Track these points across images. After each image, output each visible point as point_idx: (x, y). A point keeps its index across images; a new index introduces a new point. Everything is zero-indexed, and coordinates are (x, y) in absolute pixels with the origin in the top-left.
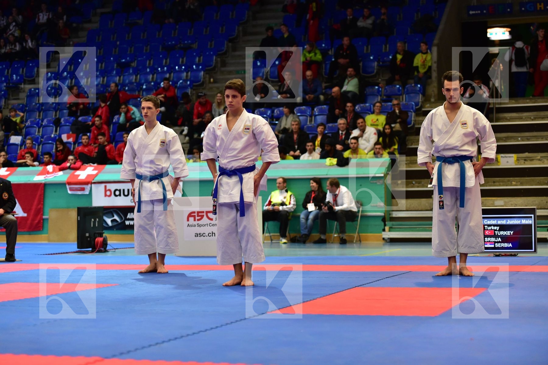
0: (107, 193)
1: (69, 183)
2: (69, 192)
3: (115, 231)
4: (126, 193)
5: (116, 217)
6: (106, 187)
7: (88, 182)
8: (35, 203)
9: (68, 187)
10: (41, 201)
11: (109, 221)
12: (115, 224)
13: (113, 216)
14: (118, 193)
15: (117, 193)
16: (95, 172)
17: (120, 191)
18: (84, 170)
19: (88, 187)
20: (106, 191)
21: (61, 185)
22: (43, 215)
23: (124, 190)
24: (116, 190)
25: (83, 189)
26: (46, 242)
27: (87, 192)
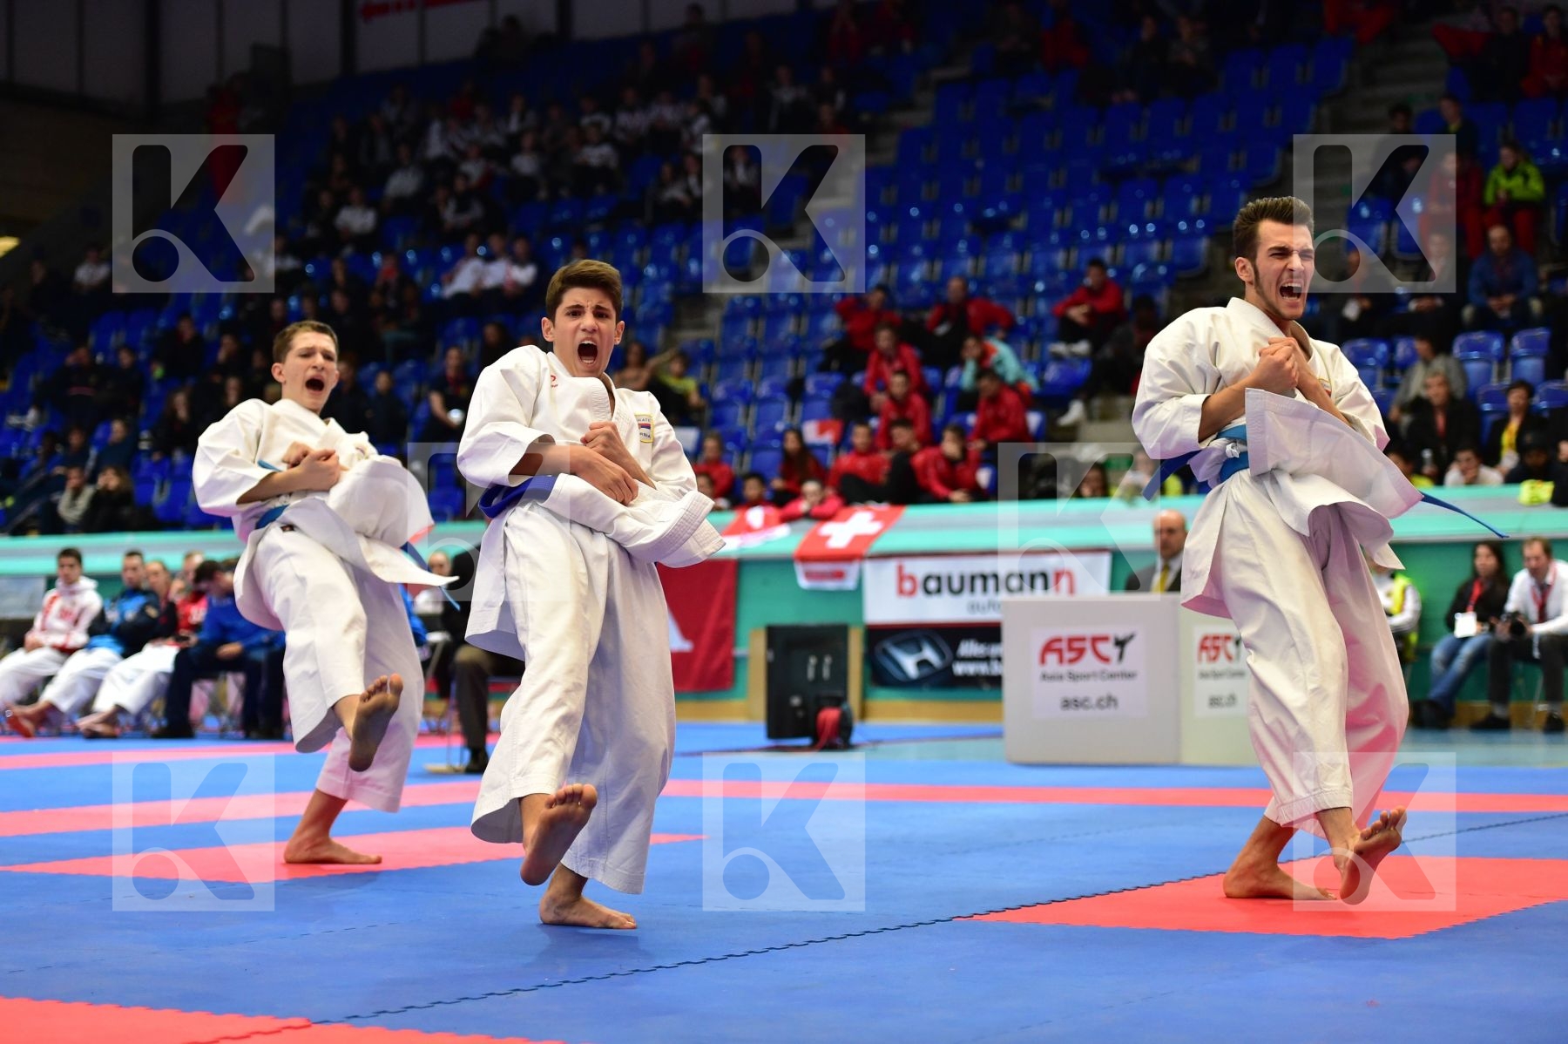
0: (906, 586)
1: (804, 559)
2: (804, 583)
3: (926, 692)
4: (956, 585)
5: (929, 654)
6: (900, 569)
7: (852, 555)
8: (714, 612)
9: (799, 569)
10: (729, 609)
11: (909, 663)
12: (926, 671)
13: (920, 649)
14: (935, 586)
15: (932, 585)
16: (874, 527)
17: (939, 579)
18: (845, 519)
19: (852, 570)
20: (901, 578)
21: (780, 564)
22: (733, 644)
23: (950, 579)
24: (928, 578)
25: (839, 575)
26: (740, 721)
27: (849, 584)
